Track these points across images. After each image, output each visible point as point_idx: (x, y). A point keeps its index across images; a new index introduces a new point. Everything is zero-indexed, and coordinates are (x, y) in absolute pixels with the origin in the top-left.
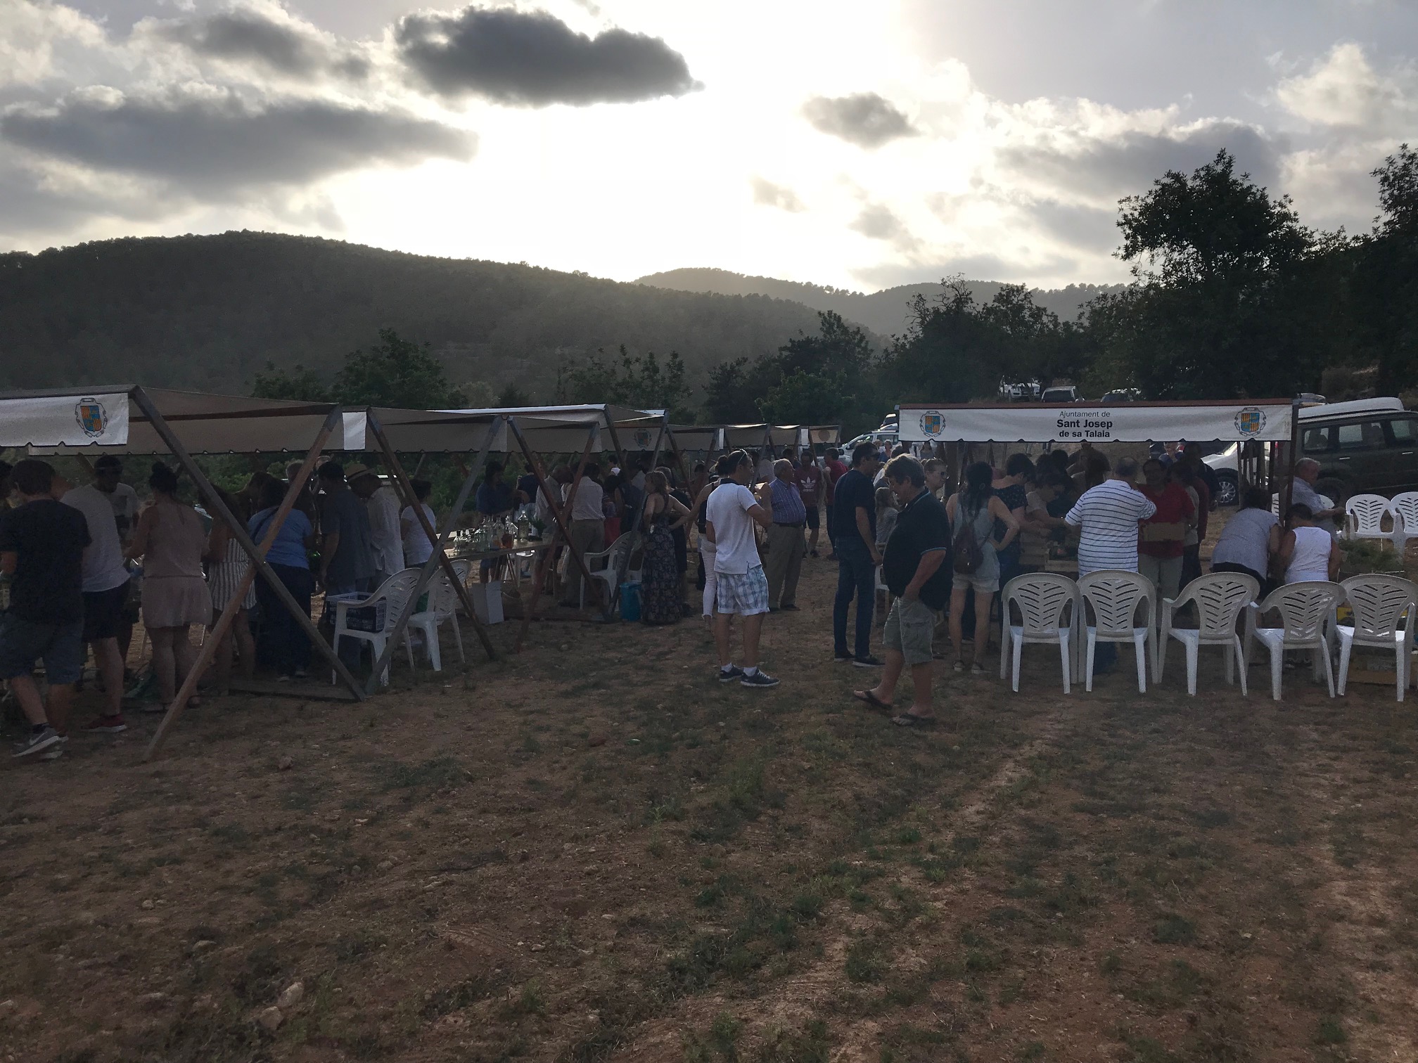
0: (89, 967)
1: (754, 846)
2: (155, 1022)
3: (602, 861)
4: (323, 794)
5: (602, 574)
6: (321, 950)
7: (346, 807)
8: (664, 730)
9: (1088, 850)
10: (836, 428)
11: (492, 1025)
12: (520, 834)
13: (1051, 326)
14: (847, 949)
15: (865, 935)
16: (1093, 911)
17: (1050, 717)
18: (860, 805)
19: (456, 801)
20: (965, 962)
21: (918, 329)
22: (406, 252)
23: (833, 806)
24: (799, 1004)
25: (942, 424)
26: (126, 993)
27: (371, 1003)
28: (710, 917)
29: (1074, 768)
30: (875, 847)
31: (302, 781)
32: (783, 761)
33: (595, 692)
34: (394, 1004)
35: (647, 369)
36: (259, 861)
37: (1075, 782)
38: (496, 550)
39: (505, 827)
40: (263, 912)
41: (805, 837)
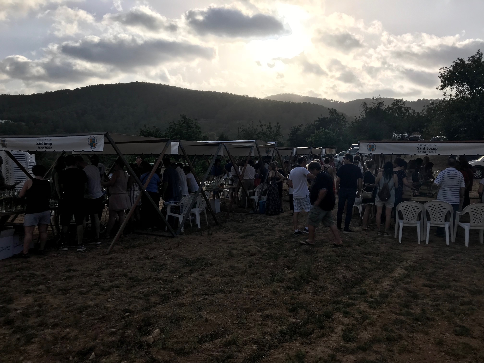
0: (92, 319)
1: (308, 292)
2: (114, 338)
3: (256, 294)
4: (163, 268)
5: (253, 197)
6: (165, 319)
7: (171, 272)
8: (275, 251)
9: (429, 301)
10: (335, 149)
11: (221, 348)
12: (228, 284)
13: (412, 114)
14: (342, 330)
15: (349, 326)
16: (433, 323)
17: (413, 252)
18: (345, 280)
19: (207, 272)
20: (385, 337)
21: (364, 114)
23: (336, 280)
24: (326, 348)
25: (375, 148)
26: (104, 328)
27: (181, 337)
28: (294, 316)
29: (423, 271)
30: (351, 295)
31: (157, 263)
32: (318, 264)
33: (251, 237)
34: (189, 338)
35: (268, 128)
36: (144, 289)
37: (423, 276)
38: (218, 188)
39: (223, 281)
40: (145, 305)
41: (326, 290)
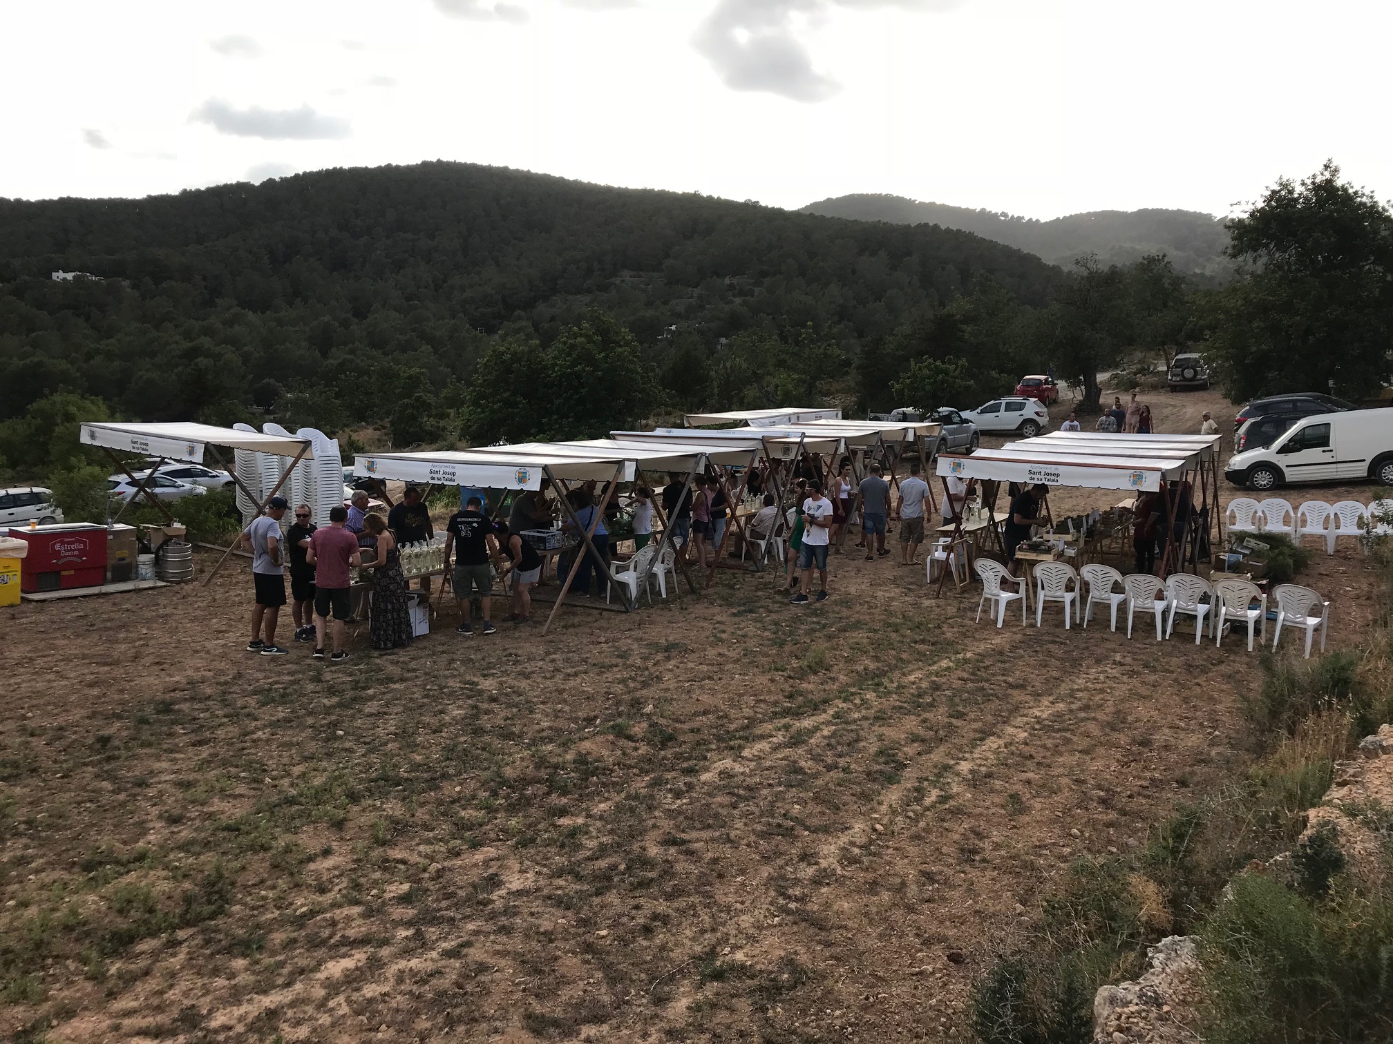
1: (813, 682)
3: (751, 682)
4: (630, 653)
7: (642, 658)
18: (865, 672)
19: (688, 659)
22: (586, 181)
23: (853, 671)
28: (790, 701)
30: (863, 686)
32: (836, 652)
33: (750, 614)
41: (836, 681)
